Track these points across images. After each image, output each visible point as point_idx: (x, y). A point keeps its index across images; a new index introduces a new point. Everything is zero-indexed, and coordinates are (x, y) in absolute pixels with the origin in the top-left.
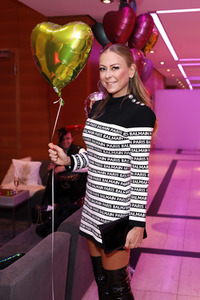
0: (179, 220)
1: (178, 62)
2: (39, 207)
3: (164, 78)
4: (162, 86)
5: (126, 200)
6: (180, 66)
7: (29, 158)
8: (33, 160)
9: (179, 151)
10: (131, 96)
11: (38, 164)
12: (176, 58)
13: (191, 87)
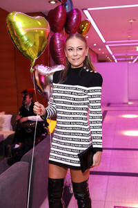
0: (110, 151)
1: (106, 44)
2: (9, 146)
3: (97, 55)
4: (96, 61)
5: (88, 135)
6: (107, 46)
7: (3, 113)
8: (6, 114)
9: (109, 105)
10: (85, 68)
11: (10, 116)
12: (104, 41)
13: (116, 61)
